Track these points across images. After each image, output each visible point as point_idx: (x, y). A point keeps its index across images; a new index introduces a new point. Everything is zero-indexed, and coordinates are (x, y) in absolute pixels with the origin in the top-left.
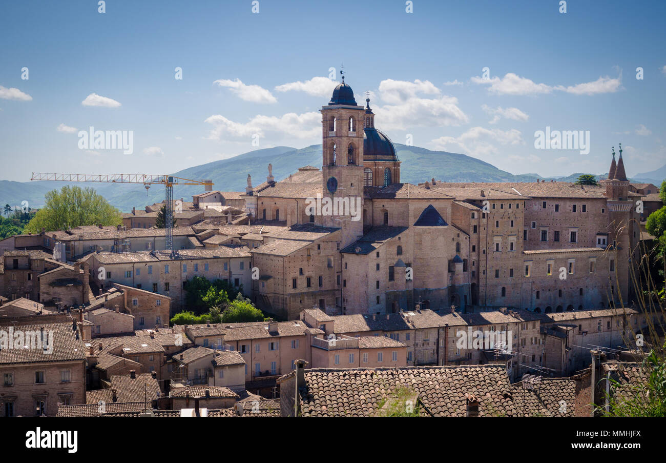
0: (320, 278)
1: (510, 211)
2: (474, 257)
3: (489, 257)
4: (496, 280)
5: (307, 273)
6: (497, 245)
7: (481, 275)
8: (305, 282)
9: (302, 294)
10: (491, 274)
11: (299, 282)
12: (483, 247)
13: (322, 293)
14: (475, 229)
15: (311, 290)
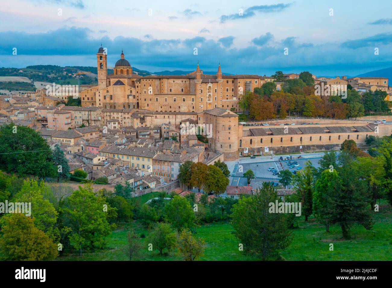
0: (92, 98)
1: (149, 82)
2: (137, 95)
3: (142, 95)
4: (145, 102)
5: (87, 97)
6: (145, 92)
7: (139, 100)
8: (87, 99)
9: (86, 102)
10: (143, 100)
11: (85, 99)
12: (139, 92)
13: (92, 102)
14: (138, 87)
15: (89, 101)
